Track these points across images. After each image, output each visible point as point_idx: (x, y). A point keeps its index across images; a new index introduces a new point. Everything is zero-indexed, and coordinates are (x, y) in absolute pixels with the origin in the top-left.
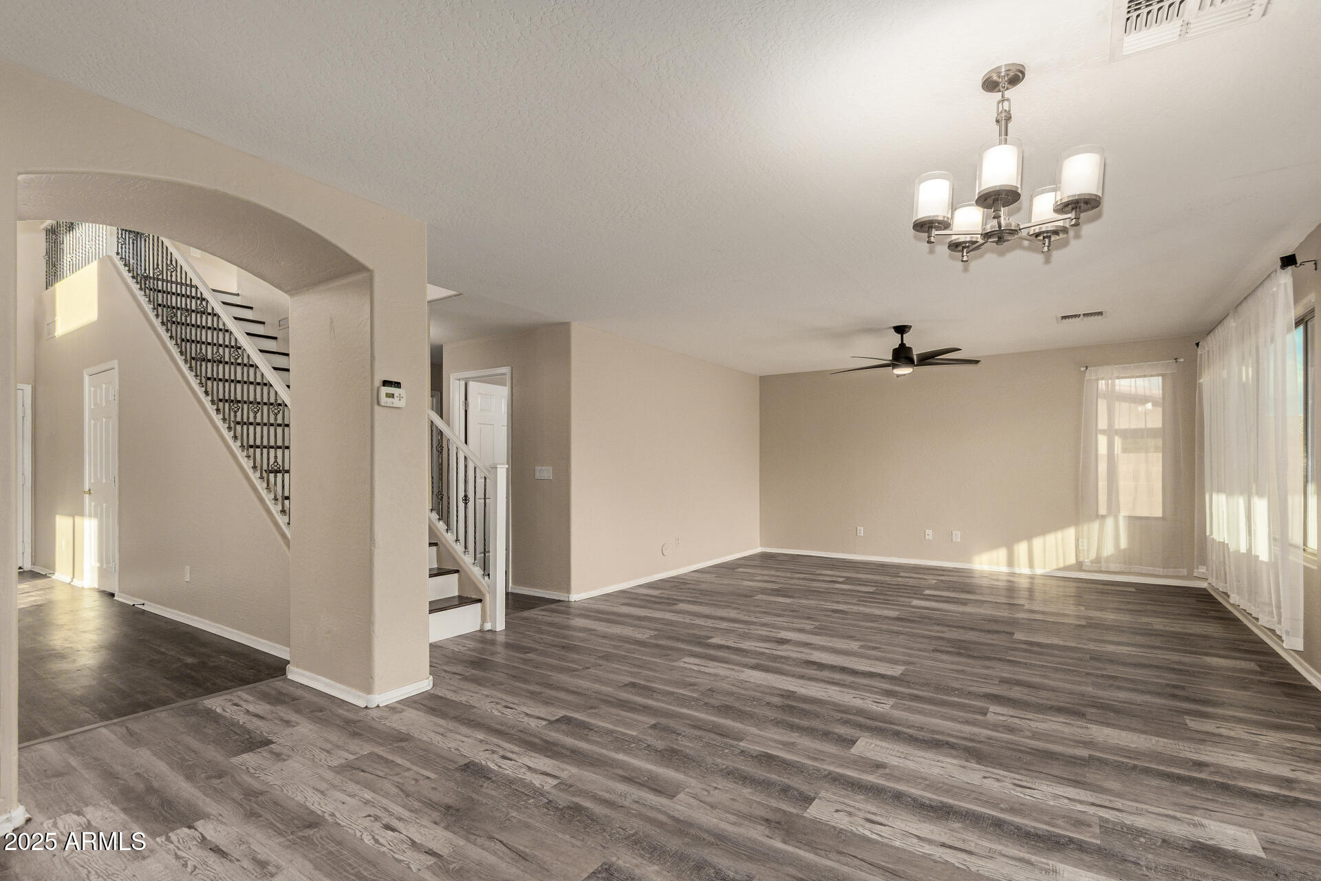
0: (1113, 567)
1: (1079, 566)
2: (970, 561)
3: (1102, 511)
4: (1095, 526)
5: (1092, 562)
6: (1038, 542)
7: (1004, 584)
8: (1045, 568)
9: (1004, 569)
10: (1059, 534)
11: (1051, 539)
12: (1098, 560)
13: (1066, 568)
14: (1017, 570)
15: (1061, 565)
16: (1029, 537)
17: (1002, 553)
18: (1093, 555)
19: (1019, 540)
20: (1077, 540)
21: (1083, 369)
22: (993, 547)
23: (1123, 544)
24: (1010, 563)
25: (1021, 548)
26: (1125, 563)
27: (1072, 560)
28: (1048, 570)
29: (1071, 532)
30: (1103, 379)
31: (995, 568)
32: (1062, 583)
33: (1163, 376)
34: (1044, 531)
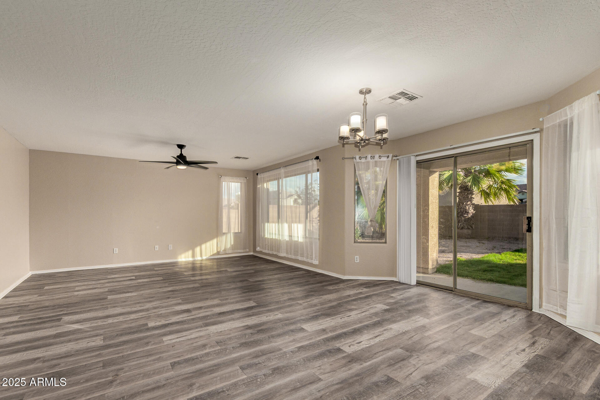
0: (230, 252)
1: (218, 253)
2: (176, 258)
3: (224, 231)
4: (224, 237)
5: (223, 251)
6: (203, 246)
7: (199, 265)
8: (206, 256)
9: (191, 259)
10: (211, 242)
11: (208, 244)
12: (225, 250)
13: (213, 255)
14: (196, 259)
15: (212, 254)
16: (200, 245)
17: (190, 253)
18: (223, 249)
19: (196, 246)
20: (217, 243)
21: (220, 177)
22: (187, 250)
23: (232, 243)
24: (193, 256)
25: (198, 249)
26: (233, 250)
27: (215, 252)
28: (207, 257)
29: (215, 241)
30: (224, 181)
31: (187, 259)
32: (211, 261)
33: (241, 183)
34: (205, 242)
